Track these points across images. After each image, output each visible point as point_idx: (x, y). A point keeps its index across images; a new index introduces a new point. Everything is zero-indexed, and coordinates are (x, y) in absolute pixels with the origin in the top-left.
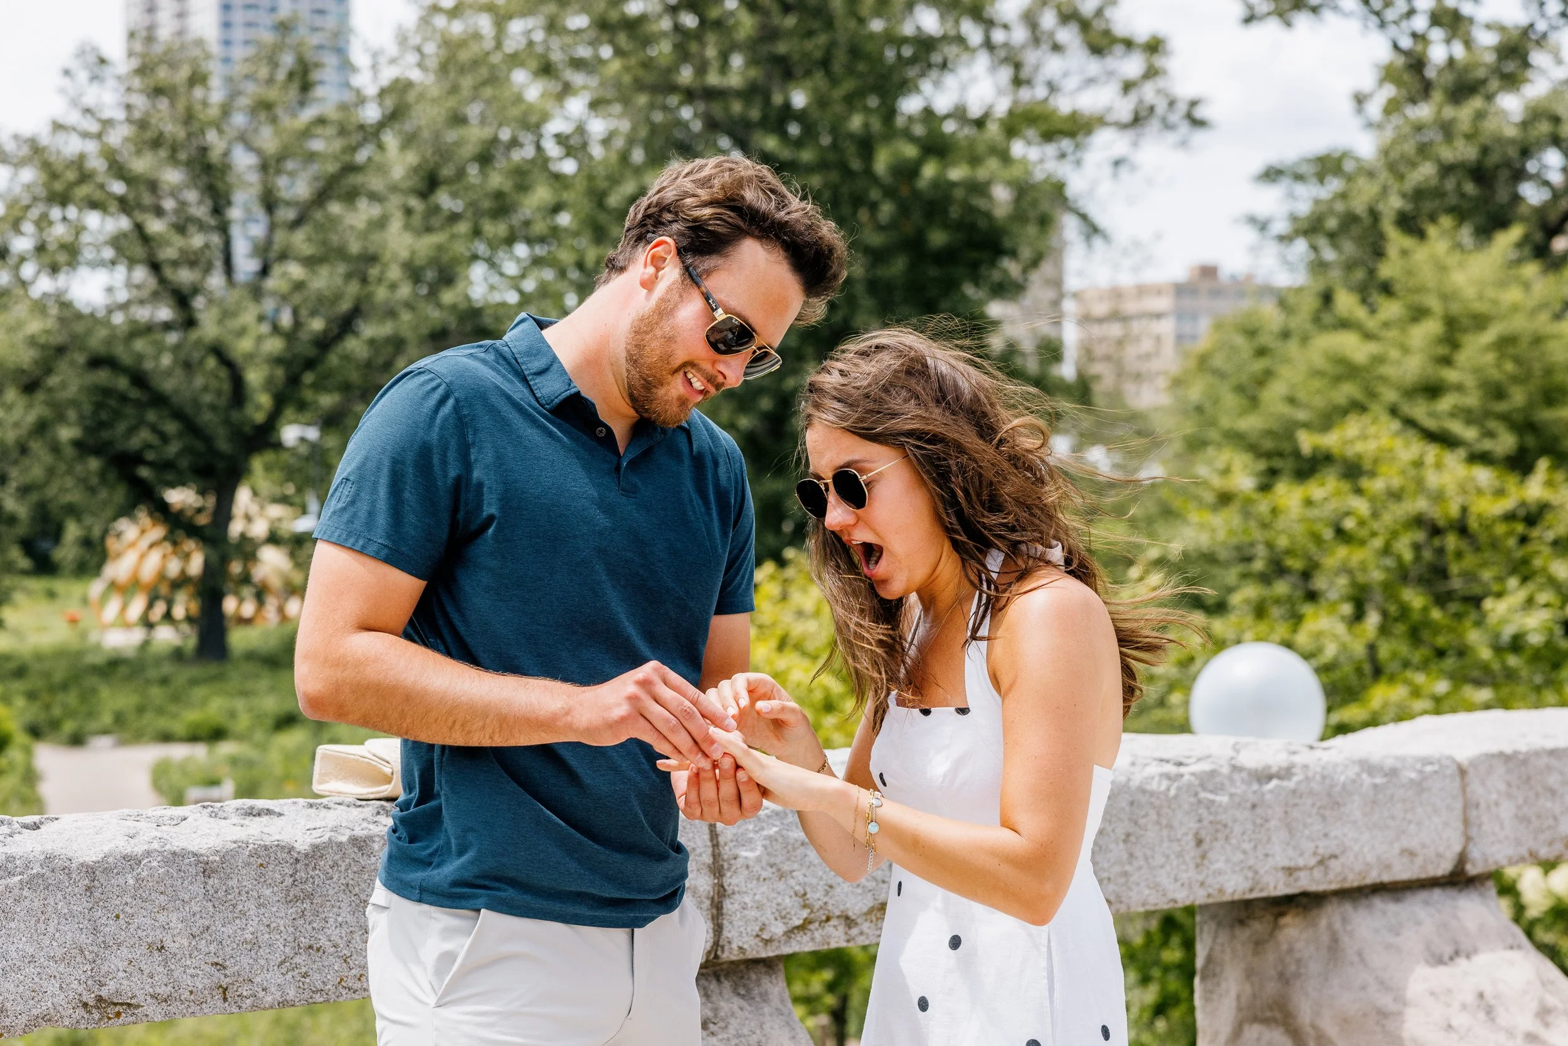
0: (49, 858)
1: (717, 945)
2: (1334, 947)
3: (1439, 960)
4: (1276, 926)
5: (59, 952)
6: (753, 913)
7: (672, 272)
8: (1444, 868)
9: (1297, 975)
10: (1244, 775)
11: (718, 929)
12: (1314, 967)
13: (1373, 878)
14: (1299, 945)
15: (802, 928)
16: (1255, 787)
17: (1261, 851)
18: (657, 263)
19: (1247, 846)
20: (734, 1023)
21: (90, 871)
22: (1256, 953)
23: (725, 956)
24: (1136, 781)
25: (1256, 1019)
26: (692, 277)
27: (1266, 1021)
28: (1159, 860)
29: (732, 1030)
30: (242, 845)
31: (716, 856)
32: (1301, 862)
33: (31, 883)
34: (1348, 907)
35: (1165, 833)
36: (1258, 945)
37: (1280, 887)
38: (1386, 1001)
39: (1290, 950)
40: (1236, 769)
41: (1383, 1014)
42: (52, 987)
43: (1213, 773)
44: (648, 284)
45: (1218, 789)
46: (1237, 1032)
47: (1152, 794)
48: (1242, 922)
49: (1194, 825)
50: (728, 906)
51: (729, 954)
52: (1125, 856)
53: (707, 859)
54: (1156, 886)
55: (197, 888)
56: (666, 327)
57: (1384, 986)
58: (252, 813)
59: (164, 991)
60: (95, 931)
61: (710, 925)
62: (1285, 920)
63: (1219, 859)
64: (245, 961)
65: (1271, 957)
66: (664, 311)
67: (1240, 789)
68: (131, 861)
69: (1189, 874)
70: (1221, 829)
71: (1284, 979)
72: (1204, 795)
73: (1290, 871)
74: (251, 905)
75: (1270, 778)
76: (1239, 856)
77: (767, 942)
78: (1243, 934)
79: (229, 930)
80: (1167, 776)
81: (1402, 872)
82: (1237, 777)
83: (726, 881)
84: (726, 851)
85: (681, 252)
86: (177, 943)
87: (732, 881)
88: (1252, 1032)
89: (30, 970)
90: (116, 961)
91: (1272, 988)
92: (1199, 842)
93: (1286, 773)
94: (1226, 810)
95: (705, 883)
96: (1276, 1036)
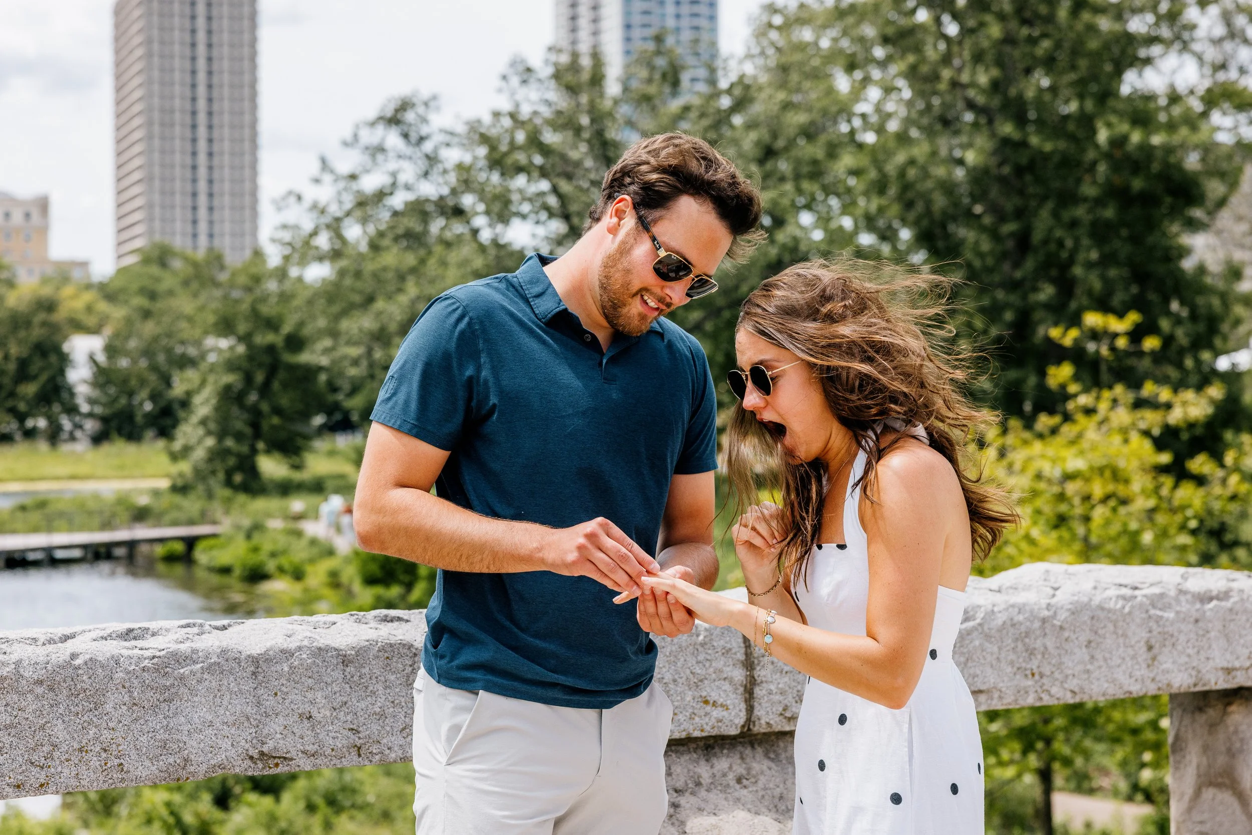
0: (224, 652)
1: (749, 720)
4: (1225, 713)
5: (231, 719)
6: (777, 697)
7: (630, 222)
9: (1241, 751)
10: (1189, 597)
11: (750, 709)
14: (1243, 727)
16: (1198, 606)
17: (1202, 656)
18: (619, 214)
19: (1190, 651)
20: (762, 780)
21: (255, 660)
22: (1210, 733)
23: (756, 729)
24: (1096, 601)
25: (1211, 784)
26: (644, 225)
27: (1219, 786)
28: (1116, 661)
29: (760, 784)
30: (372, 643)
31: (748, 654)
32: (1237, 664)
33: (210, 669)
35: (1121, 640)
36: (1212, 727)
37: (1221, 683)
39: (1236, 732)
40: (1181, 592)
42: (226, 744)
43: (1162, 595)
44: (613, 230)
45: (1166, 607)
46: (1198, 793)
47: (1109, 611)
48: (1200, 709)
49: (1145, 635)
50: (758, 691)
51: (760, 728)
52: (1087, 658)
53: (741, 656)
54: (1114, 681)
55: (337, 674)
56: (624, 263)
58: (386, 620)
59: (311, 748)
60: (259, 704)
61: (743, 706)
62: (1233, 708)
63: (1167, 662)
64: (375, 727)
65: (1221, 736)
66: (624, 250)
67: (1184, 607)
68: (287, 654)
69: (1141, 671)
70: (1168, 639)
71: (1231, 753)
72: (1153, 612)
73: (1228, 671)
74: (380, 687)
75: (1211, 599)
76: (1184, 659)
78: (1202, 718)
79: (362, 705)
80: (1124, 598)
82: (1182, 598)
83: (756, 673)
85: (636, 206)
86: (322, 713)
87: (760, 673)
88: (1209, 794)
89: (210, 731)
90: (275, 726)
91: (1221, 760)
92: (1150, 648)
93: (1224, 595)
94: (1172, 624)
95: (739, 674)
96: (1226, 797)
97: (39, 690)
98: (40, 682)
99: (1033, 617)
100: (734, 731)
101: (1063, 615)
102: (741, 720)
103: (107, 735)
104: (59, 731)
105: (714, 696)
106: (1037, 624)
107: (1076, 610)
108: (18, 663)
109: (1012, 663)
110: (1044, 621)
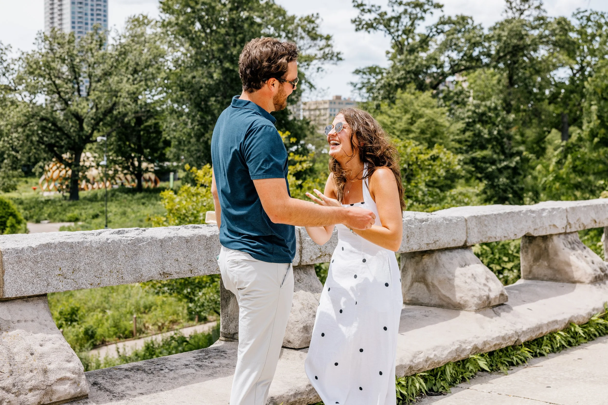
0: (152, 238)
1: (300, 261)
2: (437, 264)
3: (462, 266)
4: (422, 258)
5: (155, 261)
6: (309, 253)
8: (461, 244)
9: (427, 270)
10: (418, 220)
11: (301, 257)
12: (432, 268)
13: (446, 246)
14: (428, 263)
15: (319, 257)
16: (420, 223)
17: (421, 239)
19: (418, 238)
20: (305, 280)
21: (161, 241)
22: (417, 265)
23: (303, 264)
25: (417, 281)
27: (419, 282)
29: (304, 282)
30: (195, 235)
31: (300, 239)
33: (148, 244)
34: (440, 253)
36: (417, 263)
37: (425, 248)
38: (450, 276)
39: (426, 264)
40: (416, 219)
41: (449, 279)
42: (153, 269)
43: (411, 220)
45: (412, 224)
46: (412, 284)
48: (413, 257)
50: (303, 251)
51: (304, 263)
55: (185, 246)
57: (449, 272)
58: (195, 228)
59: (178, 271)
60: (163, 256)
61: (299, 256)
62: (424, 257)
63: (412, 241)
64: (196, 264)
65: (421, 266)
67: (417, 224)
68: (171, 239)
69: (406, 245)
70: (412, 233)
71: (424, 271)
72: (408, 225)
73: (428, 244)
74: (197, 250)
75: (423, 221)
76: (416, 240)
77: (312, 260)
78: (413, 260)
79: (192, 256)
81: (453, 245)
82: (416, 221)
83: (302, 245)
84: (303, 238)
86: (181, 259)
87: (304, 245)
88: (416, 284)
89: (148, 265)
90: (167, 264)
91: (421, 274)
92: (408, 237)
93: (427, 220)
94: (413, 229)
96: (422, 285)
98: (98, 248)
100: (296, 265)
102: (298, 261)
103: (118, 266)
104: (104, 266)
108: (91, 242)
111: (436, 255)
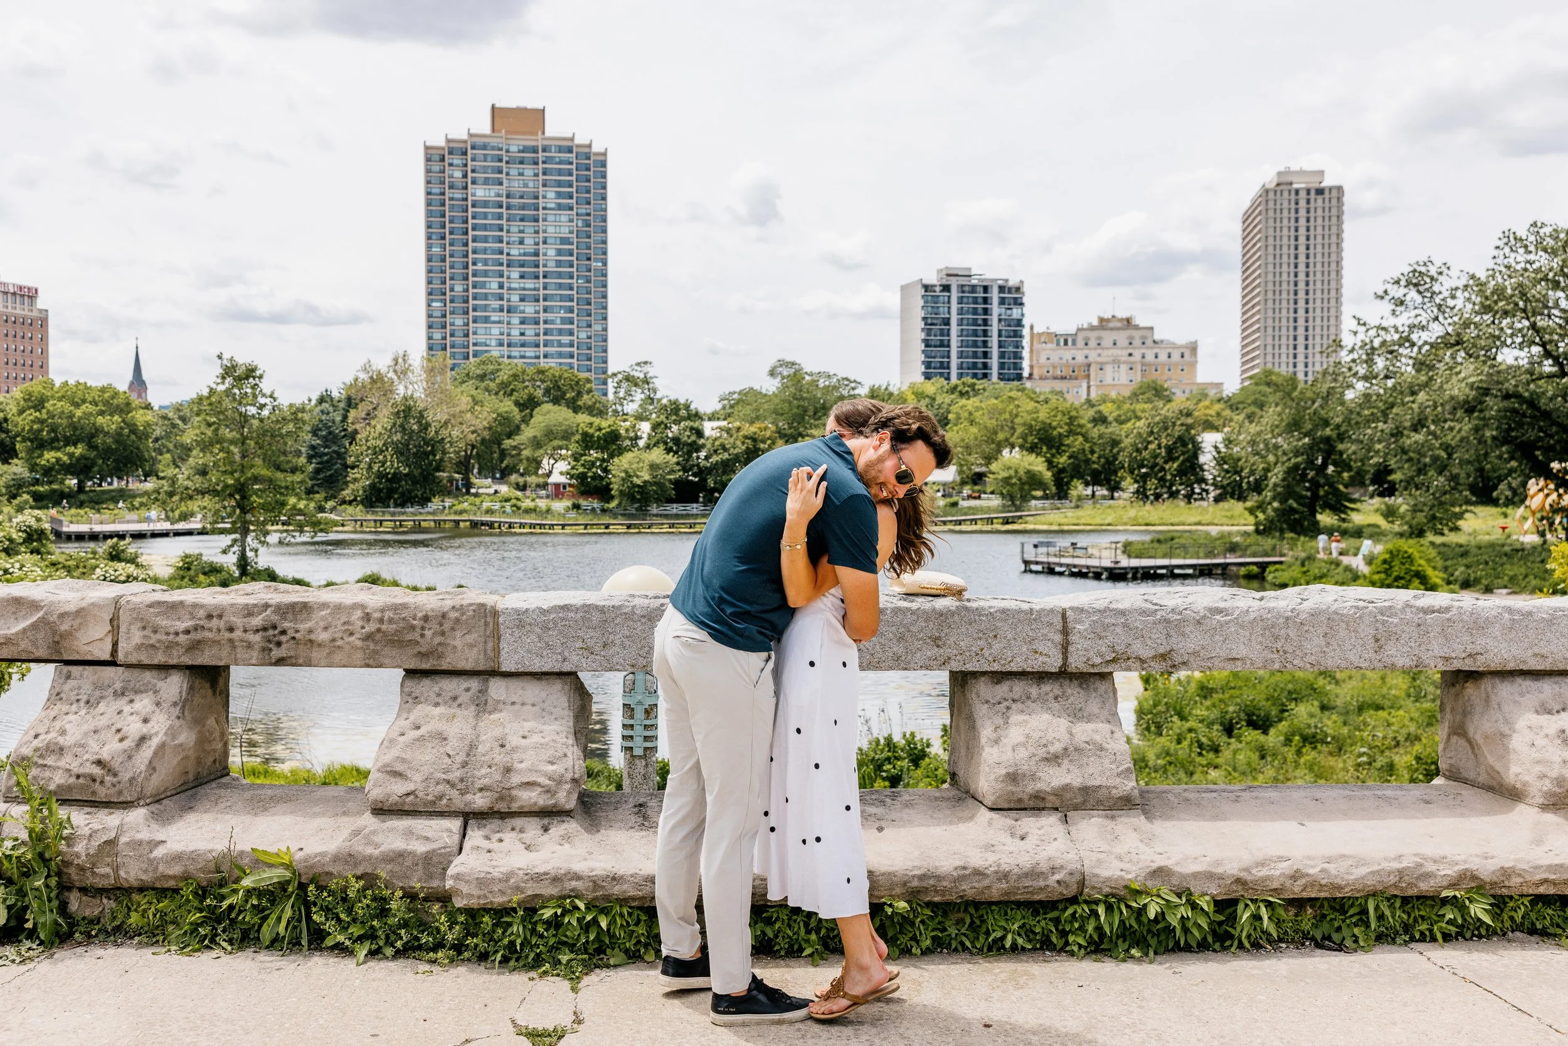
1: (1065, 664)
2: (1487, 699)
4: (1463, 686)
6: (1081, 653)
7: (886, 446)
9: (1470, 713)
10: (1414, 610)
11: (1065, 658)
12: (1478, 709)
14: (1473, 698)
15: (1108, 662)
16: (1421, 615)
17: (1423, 648)
18: (881, 440)
19: (1413, 645)
20: (1072, 698)
22: (1455, 700)
23: (1069, 670)
24: (1333, 608)
25: (1454, 733)
27: (1458, 734)
28: (1348, 646)
29: (1069, 701)
32: (1454, 655)
34: (1497, 681)
35: (1353, 634)
36: (1456, 696)
38: (1505, 729)
39: (1469, 700)
40: (1409, 606)
41: (1503, 735)
45: (1393, 615)
47: (1342, 615)
49: (1372, 632)
50: (1070, 648)
51: (1072, 668)
53: (1059, 627)
54: (1346, 659)
56: (879, 467)
57: (1507, 722)
61: (1061, 656)
62: (1468, 685)
65: (1460, 702)
66: (881, 460)
67: (1409, 616)
70: (1393, 635)
71: (1465, 714)
72: (1379, 617)
75: (1433, 612)
76: (1406, 649)
77: (1093, 666)
80: (1357, 608)
82: (1408, 610)
83: (1070, 638)
84: (1070, 625)
85: (892, 439)
87: (1072, 638)
88: (1454, 739)
91: (1459, 718)
92: (1377, 640)
93: (1447, 609)
94: (1396, 626)
95: (1058, 638)
96: (1463, 742)
97: (644, 620)
99: (1279, 615)
100: (1053, 670)
101: (1303, 616)
102: (1059, 663)
105: (1041, 649)
106: (1281, 620)
107: (1315, 614)
109: (1261, 643)
110: (1287, 619)
111: (1486, 684)
